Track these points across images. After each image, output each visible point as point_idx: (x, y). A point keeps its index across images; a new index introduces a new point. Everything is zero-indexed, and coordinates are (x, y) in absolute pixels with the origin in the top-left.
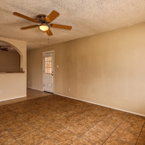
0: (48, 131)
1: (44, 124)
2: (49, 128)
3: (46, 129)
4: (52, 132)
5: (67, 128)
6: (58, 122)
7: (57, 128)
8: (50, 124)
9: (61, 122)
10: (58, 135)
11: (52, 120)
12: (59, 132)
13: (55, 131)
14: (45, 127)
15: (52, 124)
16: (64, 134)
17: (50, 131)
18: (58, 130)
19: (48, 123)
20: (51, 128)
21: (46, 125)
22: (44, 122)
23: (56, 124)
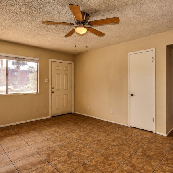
0: (74, 143)
1: (81, 150)
2: (74, 146)
3: (77, 145)
4: (71, 142)
5: (56, 146)
6: (64, 152)
7: (66, 145)
8: (74, 150)
9: (59, 153)
10: (65, 141)
11: (71, 155)
12: (65, 142)
13: (68, 143)
14: (79, 147)
15: (71, 150)
16: (61, 141)
17: (73, 144)
18: (65, 144)
19: (76, 151)
20: (72, 146)
21: (78, 149)
22: (81, 153)
23: (67, 151)
